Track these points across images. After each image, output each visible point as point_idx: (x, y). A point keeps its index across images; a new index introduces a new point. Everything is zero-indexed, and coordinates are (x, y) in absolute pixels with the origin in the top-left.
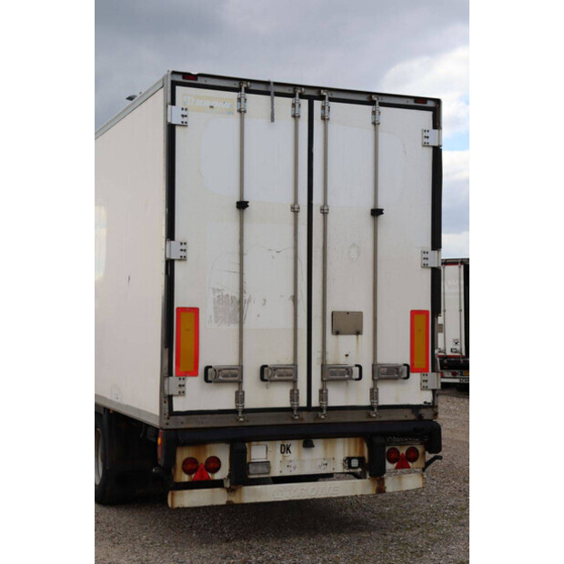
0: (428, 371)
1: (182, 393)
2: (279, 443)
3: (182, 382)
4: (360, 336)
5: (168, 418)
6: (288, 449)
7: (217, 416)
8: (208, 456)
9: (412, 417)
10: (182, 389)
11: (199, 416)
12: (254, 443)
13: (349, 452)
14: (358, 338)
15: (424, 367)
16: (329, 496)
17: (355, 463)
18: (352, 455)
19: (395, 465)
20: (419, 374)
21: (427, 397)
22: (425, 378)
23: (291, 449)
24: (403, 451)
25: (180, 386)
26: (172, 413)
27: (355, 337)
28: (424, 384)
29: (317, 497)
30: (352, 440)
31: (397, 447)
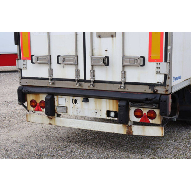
0: (162, 61)
1: (25, 68)
2: (71, 98)
3: (24, 63)
4: (114, 38)
5: (21, 80)
6: (76, 101)
7: (41, 80)
8: (41, 100)
9: (150, 91)
10: (25, 66)
11: (33, 80)
12: (59, 96)
13: (110, 108)
14: (113, 39)
15: (159, 58)
16: (99, 130)
17: (113, 114)
18: (111, 110)
19: (140, 119)
20: (155, 63)
21: (160, 79)
22: (158, 66)
23: (77, 101)
24: (145, 111)
25: (24, 64)
26: (22, 78)
27: (111, 38)
28: (158, 70)
29: (92, 129)
30: (111, 101)
31: (141, 109)
